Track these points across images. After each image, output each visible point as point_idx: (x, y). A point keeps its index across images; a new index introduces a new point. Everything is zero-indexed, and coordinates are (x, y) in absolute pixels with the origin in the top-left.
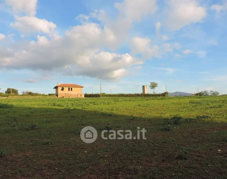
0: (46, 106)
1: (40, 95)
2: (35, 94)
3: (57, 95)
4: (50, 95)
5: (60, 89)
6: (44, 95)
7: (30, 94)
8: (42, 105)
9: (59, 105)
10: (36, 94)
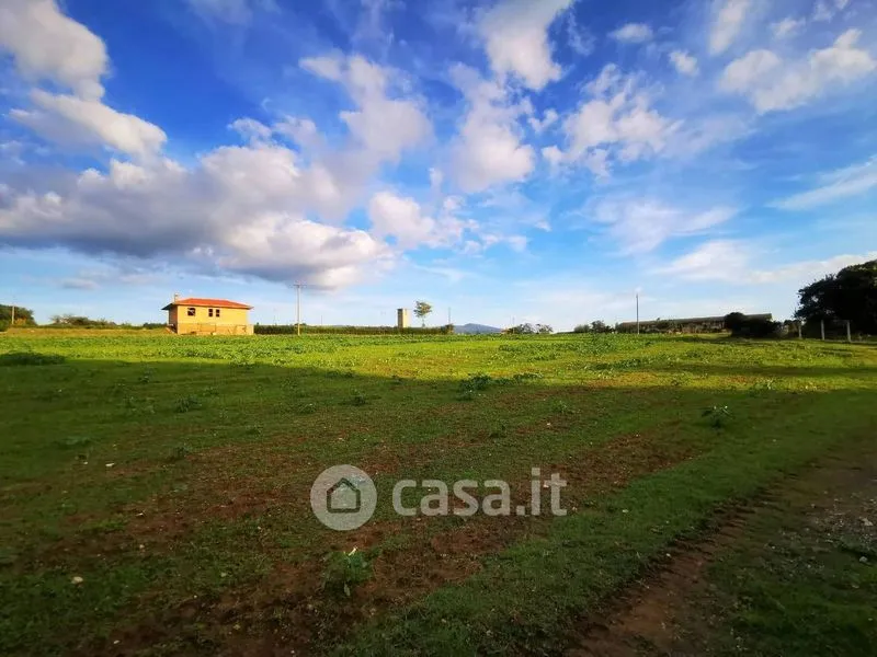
2: (95, 324)
3: (174, 328)
5: (182, 312)
7: (81, 322)
10: (102, 325)
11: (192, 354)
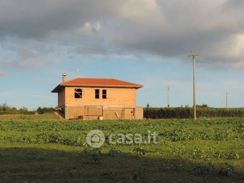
0: (30, 142)
1: (13, 111)
3: (62, 112)
4: (41, 111)
5: (70, 92)
6: (24, 112)
8: (18, 141)
9: (67, 142)
11: (54, 140)
